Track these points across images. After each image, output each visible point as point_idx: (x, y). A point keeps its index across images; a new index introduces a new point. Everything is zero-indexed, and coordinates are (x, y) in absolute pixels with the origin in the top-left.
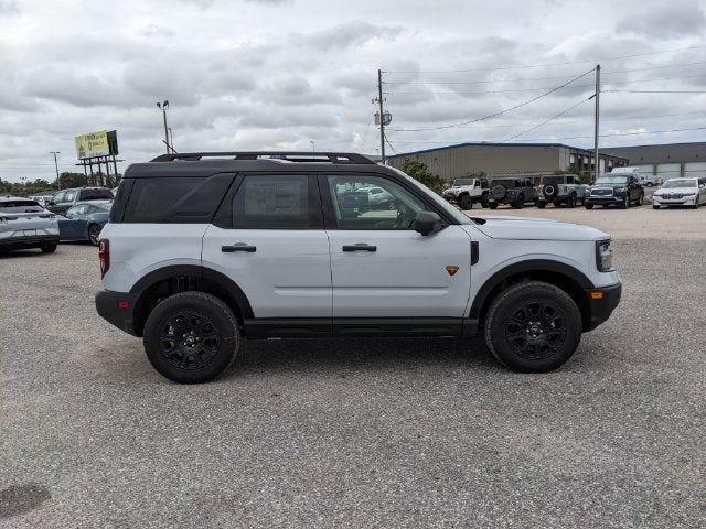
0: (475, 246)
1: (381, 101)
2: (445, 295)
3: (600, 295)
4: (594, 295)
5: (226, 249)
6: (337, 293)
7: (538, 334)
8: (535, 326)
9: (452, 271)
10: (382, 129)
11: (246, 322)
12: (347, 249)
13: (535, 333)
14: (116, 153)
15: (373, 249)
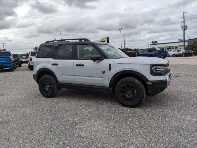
0: (110, 65)
1: (184, 22)
2: (102, 80)
3: (151, 83)
4: (148, 83)
5: (53, 64)
6: (76, 77)
7: (130, 94)
8: (129, 92)
9: (104, 73)
10: (184, 31)
11: (57, 83)
12: (77, 65)
13: (129, 94)
14: (109, 42)
15: (83, 65)
